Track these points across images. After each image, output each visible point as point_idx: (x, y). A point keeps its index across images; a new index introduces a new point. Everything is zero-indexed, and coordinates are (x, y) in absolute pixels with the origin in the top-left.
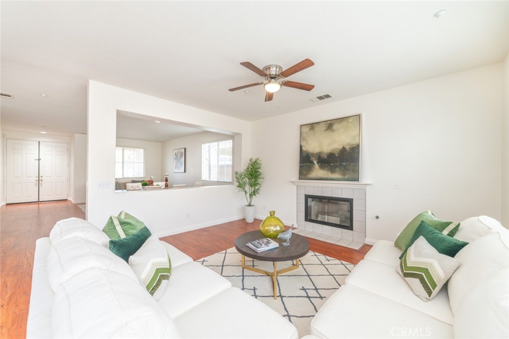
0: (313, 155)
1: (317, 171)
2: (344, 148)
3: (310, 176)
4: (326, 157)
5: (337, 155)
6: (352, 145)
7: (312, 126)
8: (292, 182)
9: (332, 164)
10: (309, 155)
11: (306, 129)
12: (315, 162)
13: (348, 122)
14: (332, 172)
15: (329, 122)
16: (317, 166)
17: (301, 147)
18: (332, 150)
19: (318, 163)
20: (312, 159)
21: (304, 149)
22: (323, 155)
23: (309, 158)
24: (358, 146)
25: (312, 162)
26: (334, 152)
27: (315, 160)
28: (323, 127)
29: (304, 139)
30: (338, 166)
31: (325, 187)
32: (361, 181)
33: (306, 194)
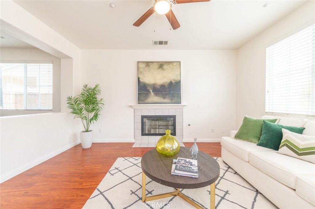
0: (149, 85)
1: (153, 97)
2: (171, 82)
3: (147, 101)
4: (159, 87)
5: (167, 87)
6: (176, 80)
7: (147, 64)
8: (131, 106)
9: (163, 93)
10: (146, 85)
11: (142, 66)
12: (151, 91)
13: (173, 65)
14: (164, 98)
15: (160, 63)
16: (152, 93)
17: (139, 79)
18: (164, 83)
19: (153, 91)
20: (149, 88)
21: (141, 80)
22: (157, 86)
23: (146, 87)
24: (180, 81)
25: (148, 91)
26: (165, 84)
27: (151, 89)
28: (156, 66)
29: (141, 72)
30: (167, 94)
31: (157, 109)
32: (182, 104)
33: (142, 115)
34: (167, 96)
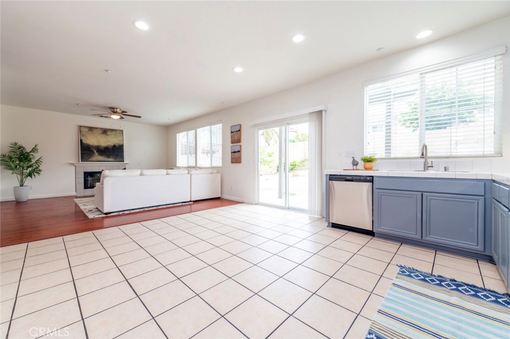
0: (93, 146)
1: (97, 156)
3: (90, 160)
4: (103, 149)
5: (110, 148)
8: (73, 164)
9: (108, 153)
12: (95, 152)
14: (108, 157)
16: (96, 154)
17: (81, 140)
19: (97, 152)
20: (92, 149)
22: (101, 148)
23: (90, 148)
24: (123, 146)
25: (92, 151)
26: (108, 147)
27: (95, 150)
30: (111, 155)
31: (101, 166)
32: (125, 162)
33: (85, 171)
34: (111, 156)
